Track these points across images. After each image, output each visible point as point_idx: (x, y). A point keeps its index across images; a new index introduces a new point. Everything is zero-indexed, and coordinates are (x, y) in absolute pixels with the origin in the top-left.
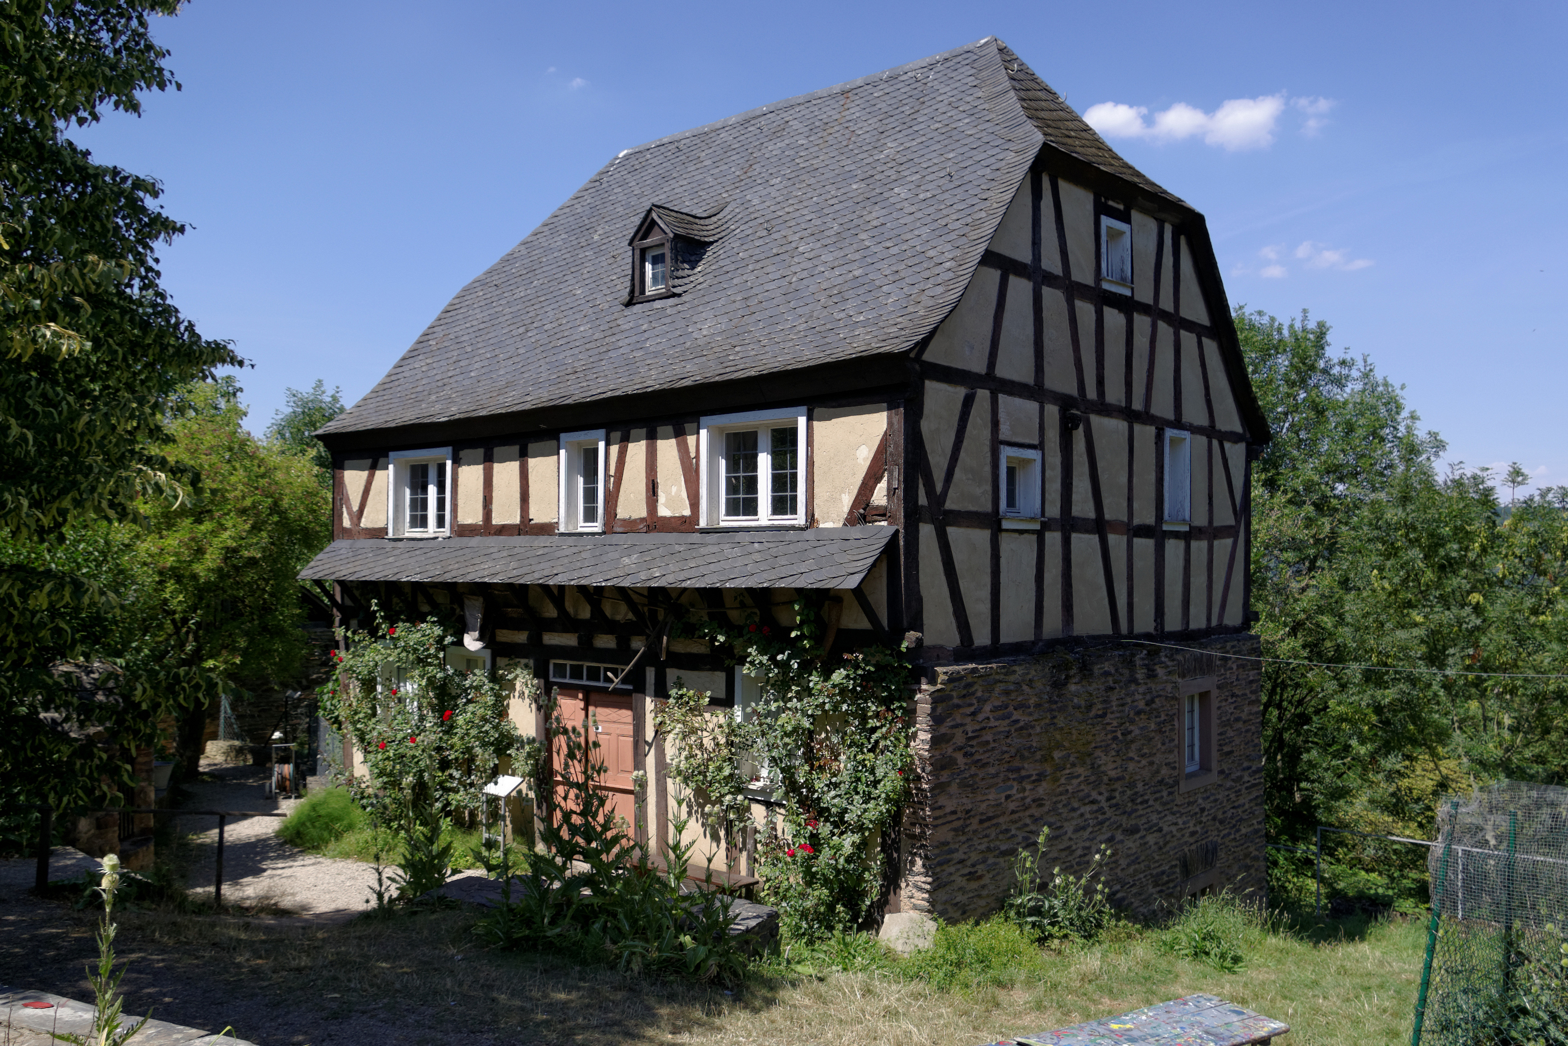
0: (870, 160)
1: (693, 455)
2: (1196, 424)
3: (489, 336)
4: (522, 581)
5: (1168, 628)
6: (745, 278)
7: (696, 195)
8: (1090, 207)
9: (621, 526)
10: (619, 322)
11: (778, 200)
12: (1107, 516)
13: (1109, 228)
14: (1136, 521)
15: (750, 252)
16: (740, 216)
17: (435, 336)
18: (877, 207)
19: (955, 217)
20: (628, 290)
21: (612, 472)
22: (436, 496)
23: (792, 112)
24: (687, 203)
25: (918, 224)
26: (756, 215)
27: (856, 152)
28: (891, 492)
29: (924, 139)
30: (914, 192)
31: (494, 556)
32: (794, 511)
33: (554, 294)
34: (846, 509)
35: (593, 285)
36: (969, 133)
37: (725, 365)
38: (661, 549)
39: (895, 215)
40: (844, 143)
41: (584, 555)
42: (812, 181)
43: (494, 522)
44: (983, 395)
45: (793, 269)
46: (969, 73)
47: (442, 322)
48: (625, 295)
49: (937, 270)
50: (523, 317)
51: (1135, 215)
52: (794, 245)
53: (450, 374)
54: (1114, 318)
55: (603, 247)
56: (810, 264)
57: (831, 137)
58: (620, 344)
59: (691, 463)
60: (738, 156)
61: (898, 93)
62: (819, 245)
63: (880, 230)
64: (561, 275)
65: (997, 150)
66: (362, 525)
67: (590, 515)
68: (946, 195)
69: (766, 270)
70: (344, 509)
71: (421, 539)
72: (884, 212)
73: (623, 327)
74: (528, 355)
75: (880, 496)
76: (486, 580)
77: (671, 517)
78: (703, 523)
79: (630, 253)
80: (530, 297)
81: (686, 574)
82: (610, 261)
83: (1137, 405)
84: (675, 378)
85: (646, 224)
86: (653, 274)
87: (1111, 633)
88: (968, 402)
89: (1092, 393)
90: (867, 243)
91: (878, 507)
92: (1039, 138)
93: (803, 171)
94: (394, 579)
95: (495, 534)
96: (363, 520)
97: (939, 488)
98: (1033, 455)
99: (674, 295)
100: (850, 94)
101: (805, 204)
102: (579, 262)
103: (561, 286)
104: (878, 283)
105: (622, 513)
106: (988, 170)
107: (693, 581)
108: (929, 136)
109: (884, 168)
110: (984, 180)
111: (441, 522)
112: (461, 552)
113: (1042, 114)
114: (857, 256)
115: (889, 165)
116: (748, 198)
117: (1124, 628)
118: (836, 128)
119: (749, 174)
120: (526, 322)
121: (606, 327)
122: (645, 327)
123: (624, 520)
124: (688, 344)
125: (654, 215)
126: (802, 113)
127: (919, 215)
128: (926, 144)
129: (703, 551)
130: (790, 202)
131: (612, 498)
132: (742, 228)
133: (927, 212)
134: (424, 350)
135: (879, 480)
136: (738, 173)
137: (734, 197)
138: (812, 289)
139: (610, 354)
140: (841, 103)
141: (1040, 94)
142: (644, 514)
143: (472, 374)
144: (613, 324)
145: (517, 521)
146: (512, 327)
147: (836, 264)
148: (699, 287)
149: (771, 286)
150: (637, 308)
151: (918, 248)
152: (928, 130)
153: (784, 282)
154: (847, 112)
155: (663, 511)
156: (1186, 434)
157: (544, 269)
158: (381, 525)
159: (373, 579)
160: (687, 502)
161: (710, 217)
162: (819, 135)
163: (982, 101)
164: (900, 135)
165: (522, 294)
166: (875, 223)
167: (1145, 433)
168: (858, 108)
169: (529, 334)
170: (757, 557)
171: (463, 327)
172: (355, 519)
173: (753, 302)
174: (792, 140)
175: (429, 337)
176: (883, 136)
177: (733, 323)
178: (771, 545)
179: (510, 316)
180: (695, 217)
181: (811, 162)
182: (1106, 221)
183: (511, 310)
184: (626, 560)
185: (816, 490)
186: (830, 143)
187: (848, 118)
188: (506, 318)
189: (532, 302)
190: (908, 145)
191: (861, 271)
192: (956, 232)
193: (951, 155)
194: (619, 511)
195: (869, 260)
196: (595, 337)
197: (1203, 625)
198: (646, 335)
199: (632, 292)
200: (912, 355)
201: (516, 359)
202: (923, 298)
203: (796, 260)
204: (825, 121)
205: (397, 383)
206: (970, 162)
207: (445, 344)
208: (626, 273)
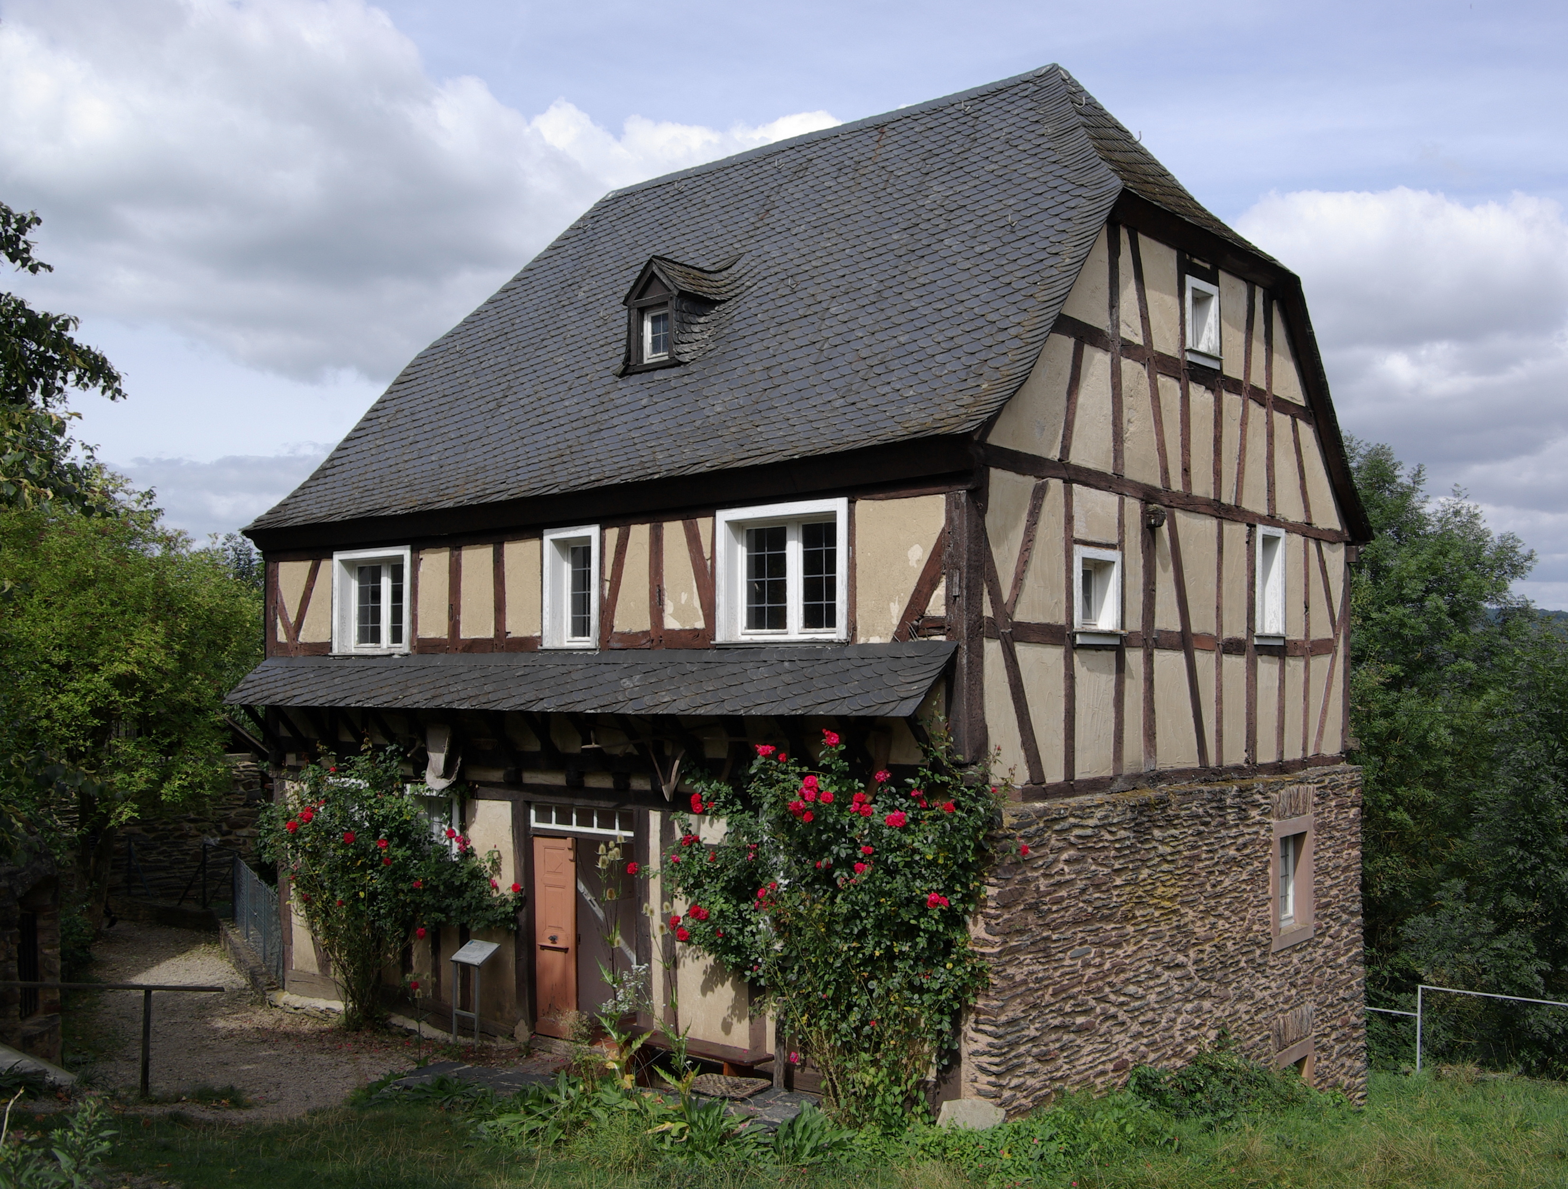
0: (913, 206)
1: (707, 554)
2: (1291, 520)
3: (453, 412)
4: (499, 708)
5: (1260, 760)
6: (765, 343)
7: (701, 246)
8: (1173, 265)
9: (619, 641)
10: (612, 396)
11: (802, 252)
12: (1194, 629)
13: (1194, 289)
14: (1226, 635)
15: (770, 313)
16: (756, 271)
17: (386, 412)
18: (924, 262)
19: (1020, 274)
20: (623, 357)
21: (608, 575)
22: (390, 604)
23: (816, 148)
24: (691, 255)
25: (975, 283)
26: (776, 270)
27: (895, 196)
28: (951, 600)
29: (977, 182)
30: (968, 244)
31: (463, 677)
32: (831, 622)
33: (531, 362)
34: (896, 621)
35: (579, 352)
36: (1031, 176)
37: (746, 448)
38: (669, 670)
39: (946, 271)
40: (881, 186)
41: (575, 676)
42: (843, 230)
43: (462, 637)
44: (1056, 485)
45: (825, 334)
46: (1029, 106)
47: (394, 395)
48: (618, 364)
49: (1001, 337)
50: (493, 390)
51: (1223, 276)
52: (824, 305)
53: (406, 458)
54: (1201, 397)
55: (590, 307)
56: (843, 328)
57: (864, 179)
58: (615, 422)
59: (705, 566)
60: (751, 200)
61: (943, 128)
62: (854, 305)
63: (930, 288)
64: (538, 340)
65: (1066, 197)
66: (300, 639)
67: (581, 627)
68: (1007, 249)
69: (791, 335)
70: (279, 621)
71: (374, 657)
72: (932, 268)
73: (618, 402)
74: (501, 435)
75: (936, 606)
76: (455, 706)
77: (681, 630)
78: (720, 638)
79: (625, 313)
80: (501, 366)
81: (699, 700)
82: (598, 323)
83: (1228, 498)
84: (685, 463)
85: (645, 279)
86: (653, 339)
87: (1197, 765)
88: (1039, 494)
89: (1177, 485)
90: (914, 304)
91: (934, 619)
92: (1116, 183)
93: (831, 218)
94: (342, 704)
95: (464, 650)
96: (302, 633)
97: (1006, 595)
98: (1112, 555)
99: (680, 364)
100: (886, 129)
101: (836, 257)
102: (559, 325)
103: (538, 353)
104: (929, 351)
105: (620, 625)
106: (1057, 220)
107: (709, 708)
108: (983, 179)
109: (931, 215)
110: (1051, 232)
111: (397, 636)
112: (423, 673)
113: (1117, 156)
114: (901, 319)
115: (936, 212)
116: (766, 249)
117: (1212, 762)
118: (871, 168)
119: (766, 221)
120: (498, 396)
121: (596, 402)
122: (644, 402)
123: (623, 634)
124: (698, 423)
125: (655, 269)
126: (829, 150)
127: (975, 271)
128: (980, 188)
129: (722, 671)
130: (818, 254)
131: (608, 608)
132: (760, 284)
133: (985, 267)
134: (374, 429)
135: (934, 586)
136: (752, 220)
137: (748, 248)
138: (849, 357)
139: (603, 434)
140: (876, 139)
141: (1111, 132)
142: (647, 626)
143: (433, 458)
144: (605, 399)
145: (491, 634)
146: (480, 402)
147: (877, 328)
148: (709, 355)
149: (799, 354)
150: (634, 380)
151: (976, 310)
152: (981, 172)
153: (813, 349)
154: (883, 150)
155: (671, 623)
156: (1281, 532)
157: (518, 333)
158: (324, 639)
159: (316, 704)
160: (700, 612)
161: (720, 271)
162: (850, 176)
163: (1045, 139)
164: (948, 177)
165: (492, 362)
166: (922, 280)
167: (1236, 532)
168: (896, 146)
169: (502, 410)
170: (788, 678)
171: (420, 401)
172: (291, 632)
173: (775, 372)
174: (816, 182)
175: (379, 414)
176: (928, 178)
177: (753, 398)
178: (805, 664)
179: (477, 389)
180: (701, 270)
181: (841, 207)
182: (1191, 282)
183: (479, 381)
184: (626, 683)
185: (859, 599)
186: (864, 185)
187: (885, 156)
188: (473, 390)
189: (505, 372)
190: (958, 189)
191: (907, 336)
192: (1023, 292)
193: (1012, 201)
194: (616, 622)
195: (918, 324)
196: (584, 414)
197: (1299, 755)
198: (647, 411)
199: (628, 359)
200: (976, 438)
201: (485, 441)
202: (985, 369)
203: (827, 322)
204: (856, 159)
205: (340, 469)
206: (1034, 210)
207: (399, 422)
208: (619, 337)
